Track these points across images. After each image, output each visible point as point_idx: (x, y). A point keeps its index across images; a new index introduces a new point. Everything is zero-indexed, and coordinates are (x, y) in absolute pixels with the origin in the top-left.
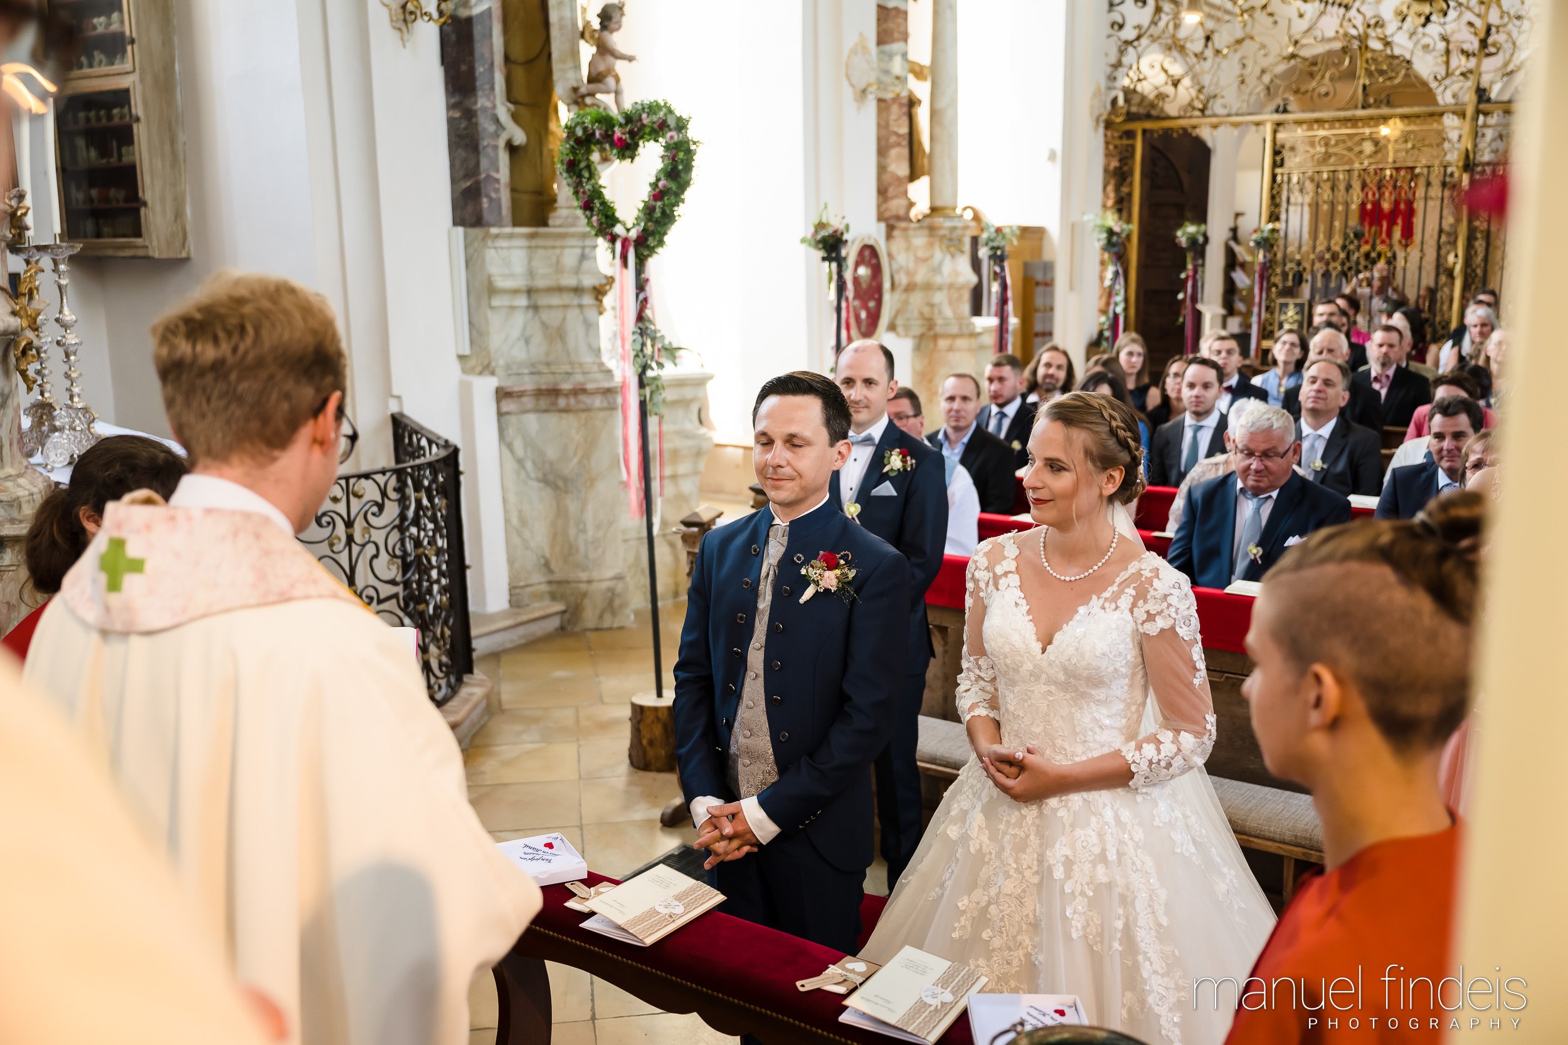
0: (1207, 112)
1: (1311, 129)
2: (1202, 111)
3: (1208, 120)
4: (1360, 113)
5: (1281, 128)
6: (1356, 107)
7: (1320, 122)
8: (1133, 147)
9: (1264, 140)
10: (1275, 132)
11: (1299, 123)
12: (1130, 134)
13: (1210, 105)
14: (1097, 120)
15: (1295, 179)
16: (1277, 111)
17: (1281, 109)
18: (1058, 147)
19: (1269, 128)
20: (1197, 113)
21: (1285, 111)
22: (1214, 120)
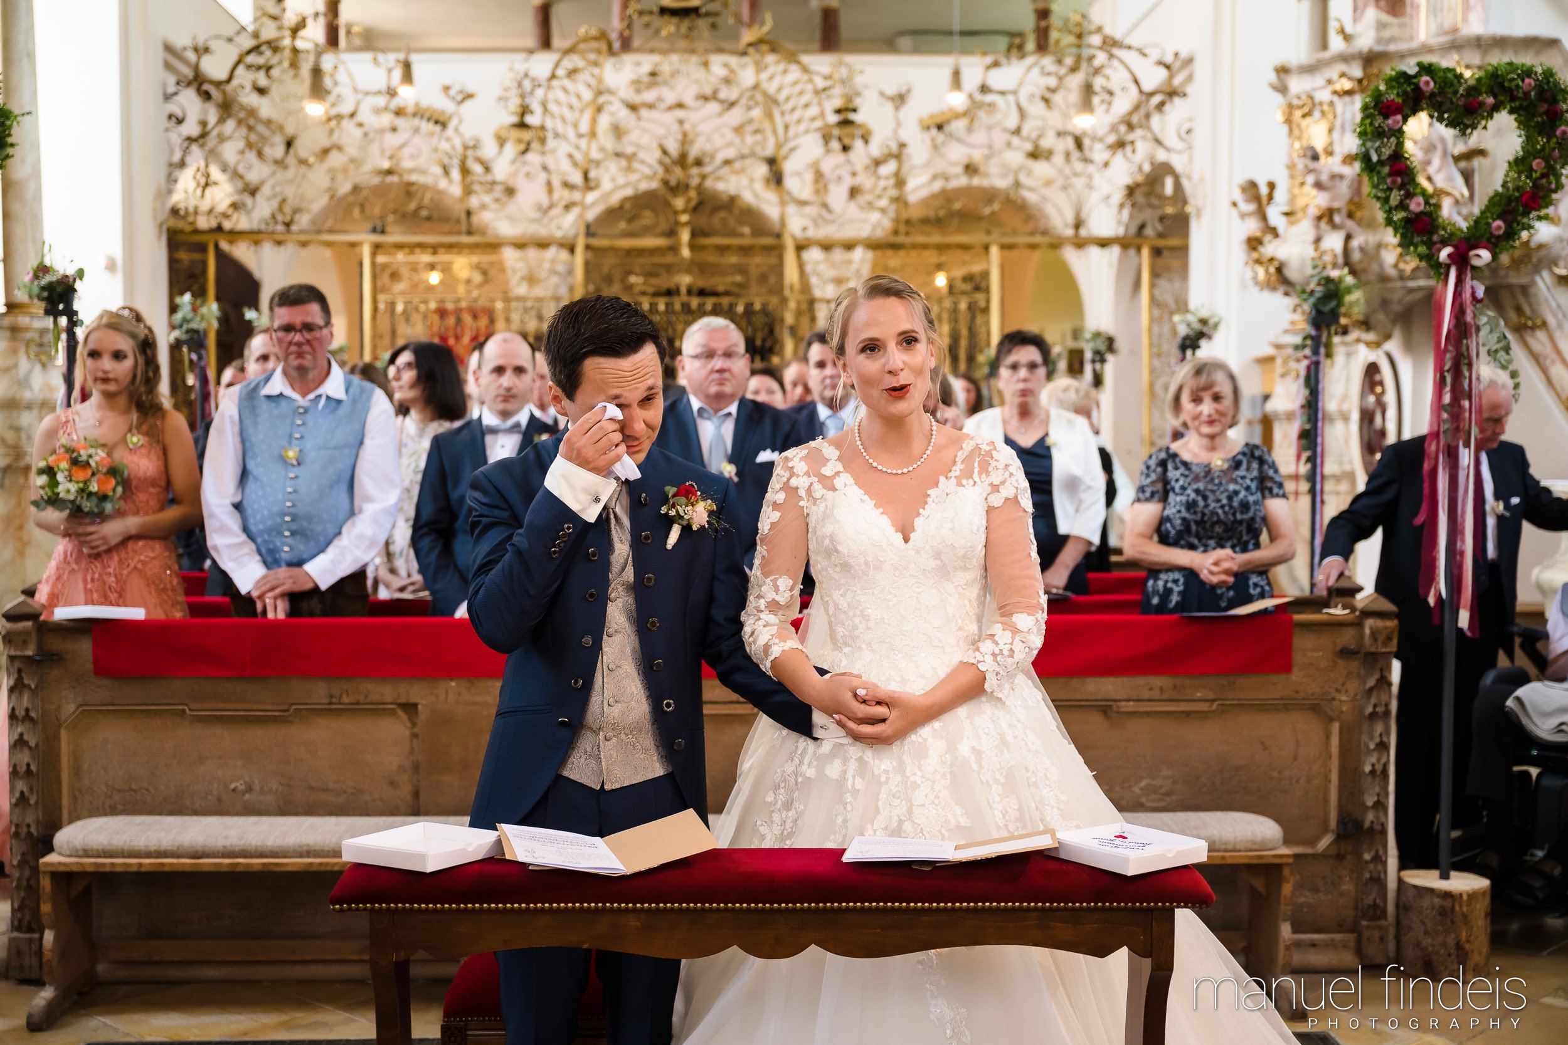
0: (294, 228)
1: (412, 253)
2: (288, 225)
3: (295, 237)
4: (465, 239)
5: (380, 251)
6: (459, 233)
7: (422, 246)
8: (204, 264)
9: (361, 264)
10: (374, 254)
11: (400, 246)
12: (202, 248)
13: (297, 217)
14: (161, 226)
15: (400, 308)
16: (374, 230)
17: (379, 228)
18: (118, 254)
19: (366, 251)
20: (280, 228)
21: (383, 232)
22: (303, 238)
